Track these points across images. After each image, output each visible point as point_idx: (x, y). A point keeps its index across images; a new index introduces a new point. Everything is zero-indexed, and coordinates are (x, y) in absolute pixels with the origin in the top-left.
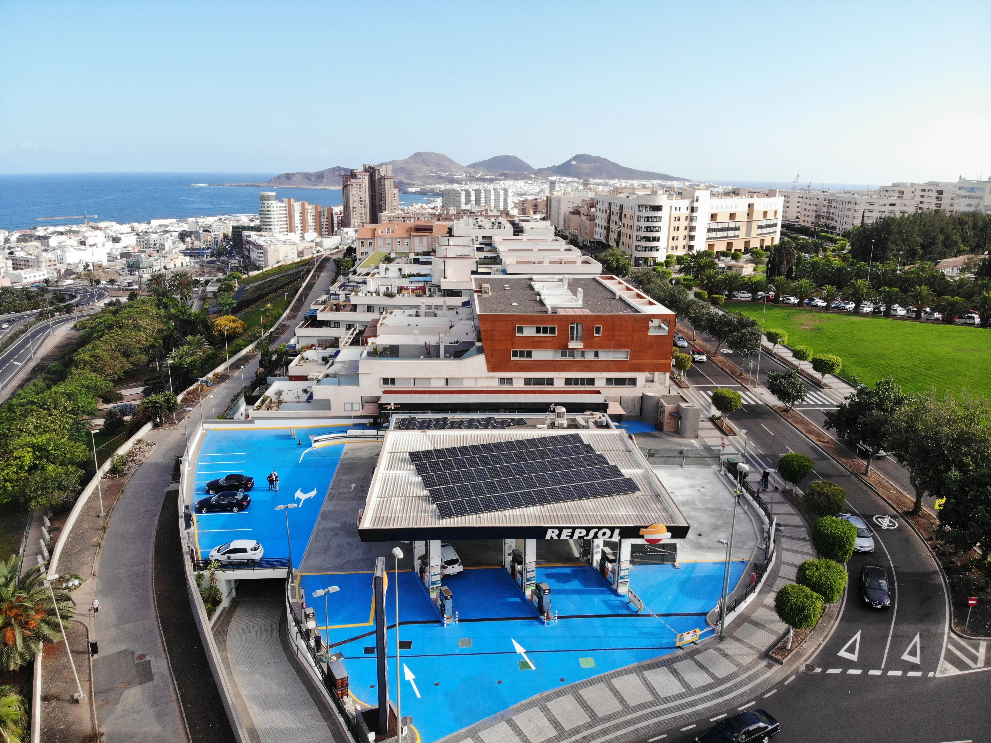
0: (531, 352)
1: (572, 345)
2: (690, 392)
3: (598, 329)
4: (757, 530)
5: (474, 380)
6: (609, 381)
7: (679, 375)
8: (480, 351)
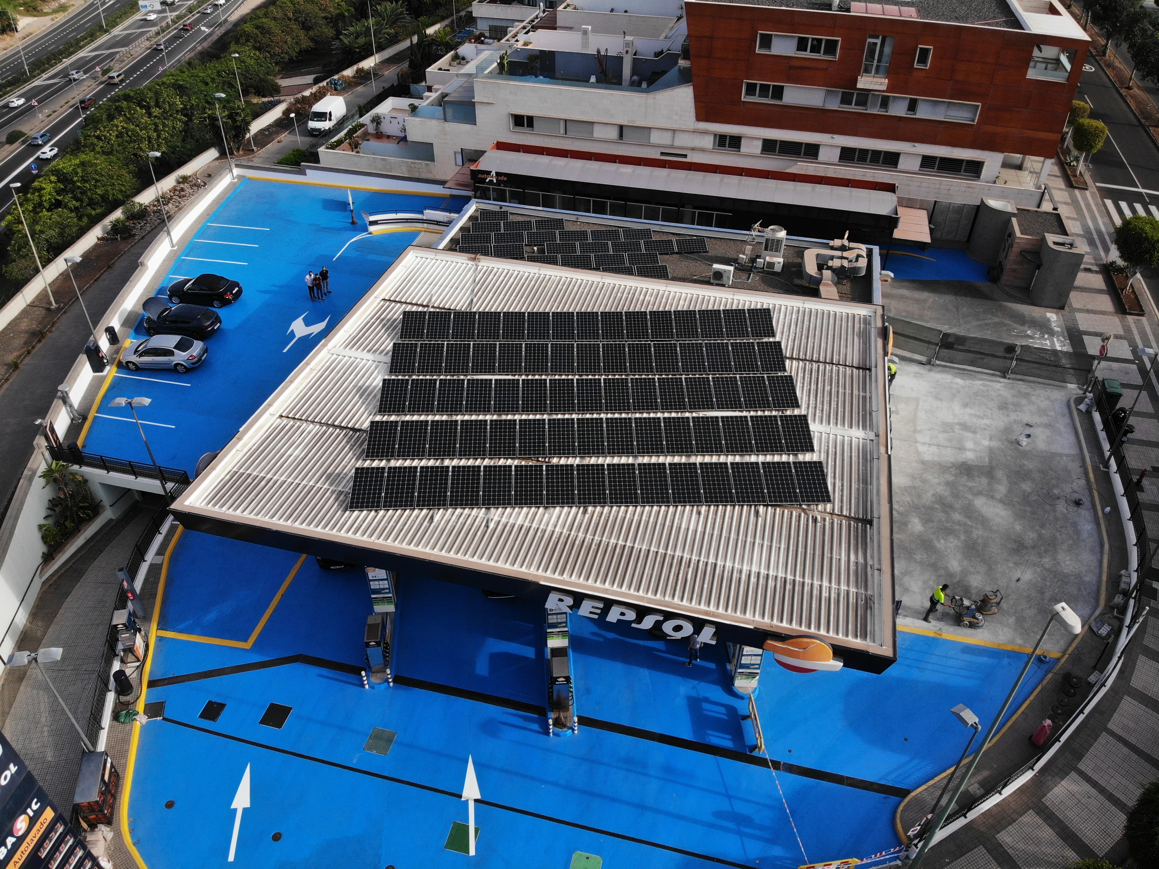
0: (783, 87)
1: (864, 82)
2: (1085, 199)
3: (924, 53)
4: (1104, 578)
5: (669, 134)
6: (928, 162)
7: (1077, 159)
8: (685, 78)
